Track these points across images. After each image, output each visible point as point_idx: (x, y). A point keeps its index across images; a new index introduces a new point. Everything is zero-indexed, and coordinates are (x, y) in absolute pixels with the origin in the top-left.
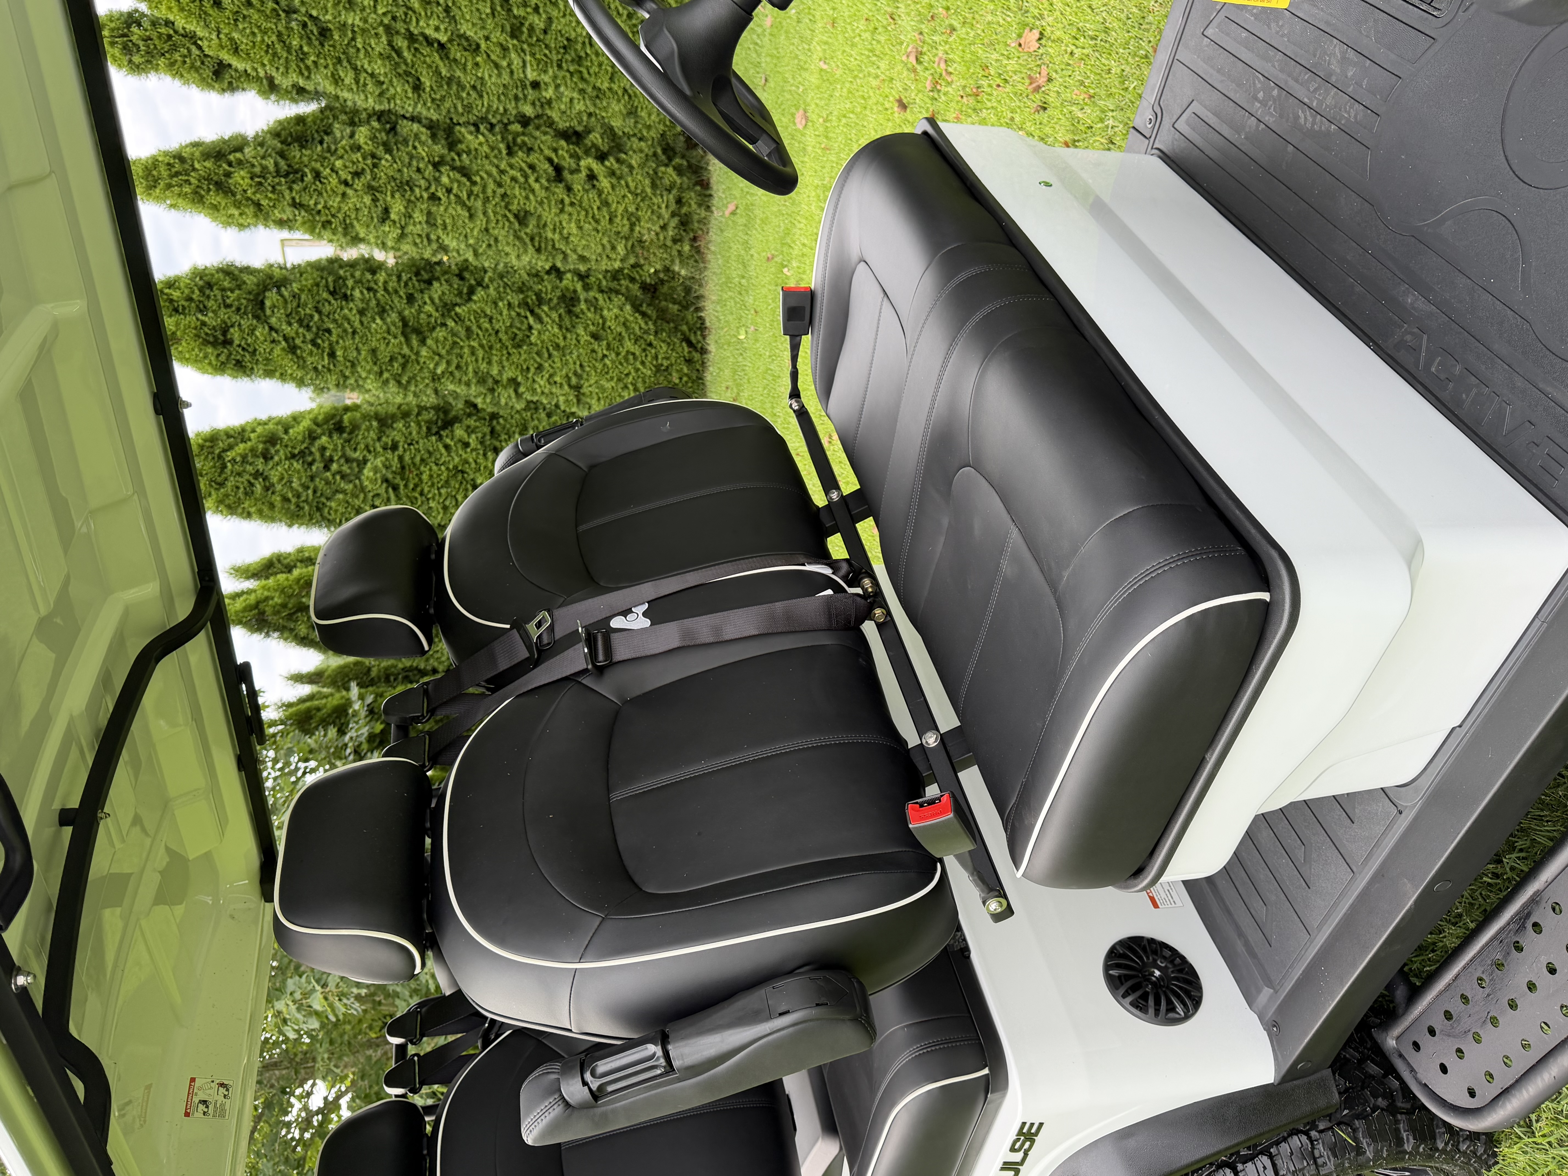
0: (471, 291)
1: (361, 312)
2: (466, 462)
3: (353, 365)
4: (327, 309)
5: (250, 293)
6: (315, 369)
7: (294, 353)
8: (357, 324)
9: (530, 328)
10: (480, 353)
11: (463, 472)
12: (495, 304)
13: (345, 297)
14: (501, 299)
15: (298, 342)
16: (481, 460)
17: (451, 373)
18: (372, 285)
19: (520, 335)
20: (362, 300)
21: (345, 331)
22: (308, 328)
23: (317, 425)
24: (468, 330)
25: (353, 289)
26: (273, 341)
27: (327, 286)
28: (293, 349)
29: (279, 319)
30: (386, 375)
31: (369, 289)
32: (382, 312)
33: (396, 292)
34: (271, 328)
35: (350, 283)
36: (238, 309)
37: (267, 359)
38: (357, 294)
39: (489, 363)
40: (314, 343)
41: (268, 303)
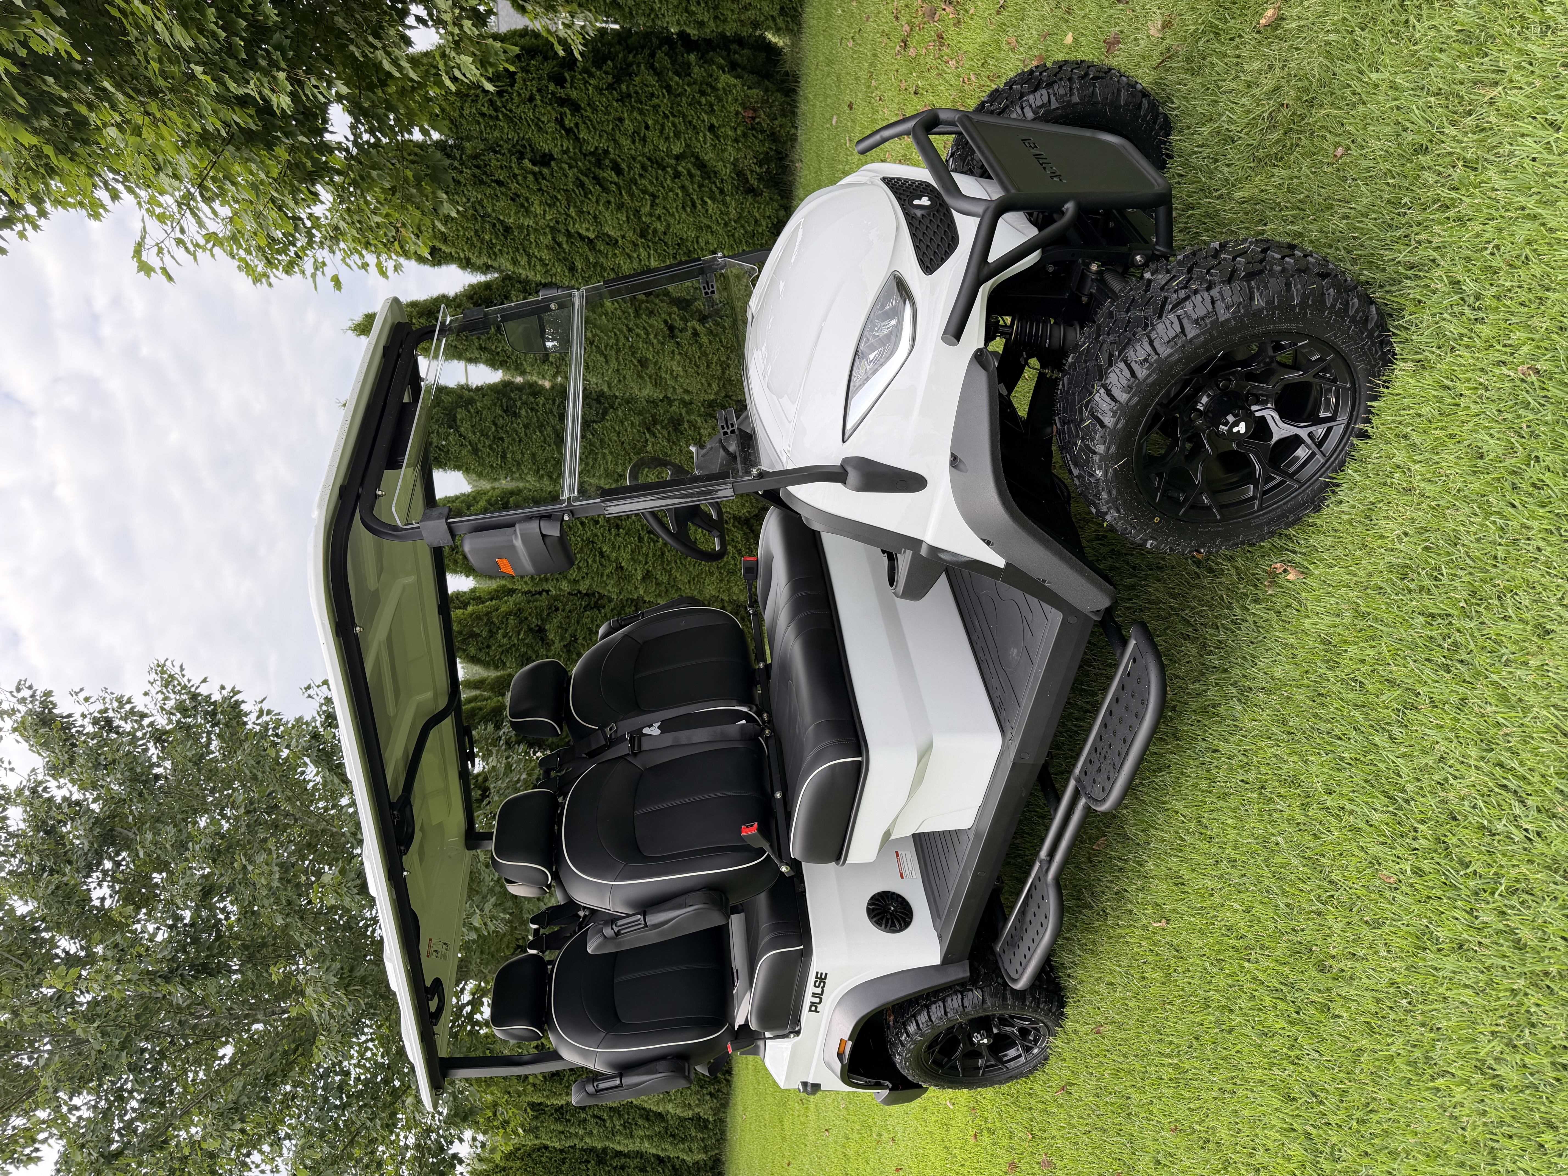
0: (605, 413)
1: (526, 427)
2: (596, 535)
3: (519, 464)
4: (501, 422)
5: (445, 409)
6: (492, 466)
7: (477, 455)
8: (522, 435)
9: (647, 441)
10: (610, 458)
11: (593, 542)
12: (622, 422)
13: (515, 414)
14: (626, 419)
15: (480, 446)
16: (606, 534)
17: (588, 471)
18: (534, 405)
19: (639, 445)
20: (527, 417)
21: (514, 440)
22: (488, 437)
23: (491, 505)
24: (602, 441)
25: (520, 408)
26: (462, 445)
27: (501, 406)
28: (475, 451)
29: (467, 429)
30: (541, 472)
31: (532, 409)
32: (541, 427)
33: (552, 412)
34: (461, 435)
35: (518, 404)
36: (437, 421)
37: (456, 457)
38: (523, 412)
39: (616, 464)
40: (490, 447)
41: (459, 417)
